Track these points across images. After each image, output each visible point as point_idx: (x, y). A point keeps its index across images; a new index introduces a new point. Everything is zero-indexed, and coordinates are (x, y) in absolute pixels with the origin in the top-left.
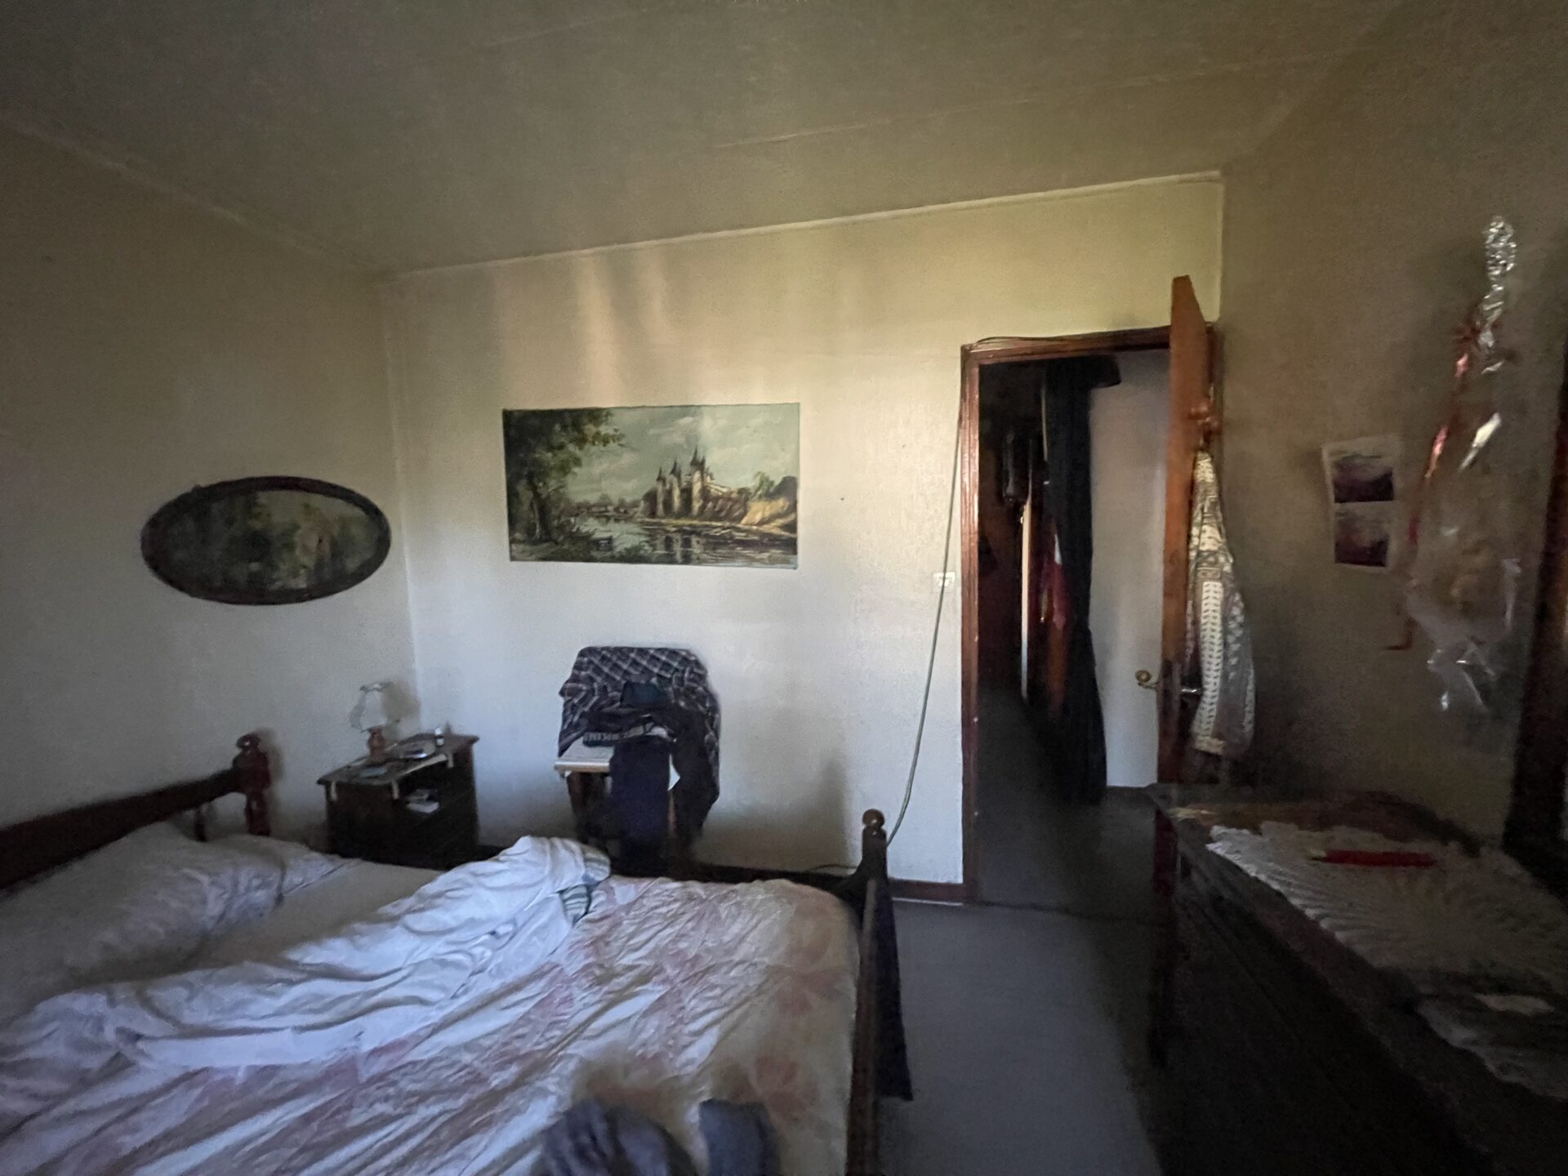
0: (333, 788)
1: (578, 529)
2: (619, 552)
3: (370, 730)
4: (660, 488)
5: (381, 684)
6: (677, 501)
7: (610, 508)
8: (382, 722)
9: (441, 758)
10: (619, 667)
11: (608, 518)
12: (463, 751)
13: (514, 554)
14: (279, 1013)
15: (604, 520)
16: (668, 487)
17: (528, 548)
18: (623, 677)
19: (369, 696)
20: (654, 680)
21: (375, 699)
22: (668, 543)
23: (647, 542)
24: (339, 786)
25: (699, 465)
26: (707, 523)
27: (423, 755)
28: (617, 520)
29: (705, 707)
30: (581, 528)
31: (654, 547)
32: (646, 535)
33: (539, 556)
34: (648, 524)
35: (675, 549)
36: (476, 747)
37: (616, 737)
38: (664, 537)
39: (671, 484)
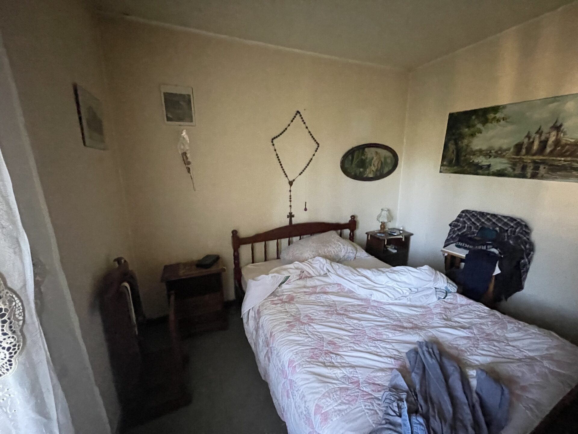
0: (369, 236)
1: (473, 161)
2: (492, 171)
3: (382, 222)
4: (526, 141)
5: (387, 209)
6: (535, 147)
7: (493, 151)
8: (386, 221)
9: (401, 237)
10: (480, 220)
11: (490, 156)
12: (408, 237)
13: (441, 170)
14: (355, 280)
15: (488, 157)
16: (531, 140)
17: (448, 168)
18: (480, 225)
19: (383, 212)
20: (498, 229)
21: (385, 213)
22: (524, 168)
23: (510, 167)
24: (371, 236)
25: (557, 128)
26: (555, 158)
27: (396, 234)
28: (495, 157)
29: (525, 247)
30: (475, 160)
31: (514, 170)
32: (511, 164)
33: (452, 171)
34: (514, 158)
35: (528, 171)
36: (412, 237)
37: (471, 247)
38: (522, 165)
39: (534, 139)
